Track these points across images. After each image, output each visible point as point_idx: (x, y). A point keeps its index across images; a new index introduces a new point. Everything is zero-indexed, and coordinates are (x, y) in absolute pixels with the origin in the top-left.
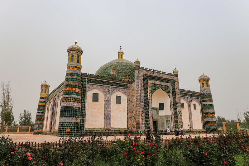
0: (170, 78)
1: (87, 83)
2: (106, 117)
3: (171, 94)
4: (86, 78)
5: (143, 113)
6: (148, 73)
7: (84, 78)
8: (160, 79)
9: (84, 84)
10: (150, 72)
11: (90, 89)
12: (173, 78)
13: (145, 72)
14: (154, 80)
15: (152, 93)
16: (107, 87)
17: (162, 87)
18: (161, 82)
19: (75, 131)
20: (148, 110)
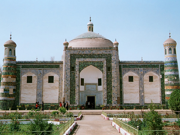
0: (105, 53)
1: (21, 69)
2: (38, 95)
3: (105, 69)
4: (20, 65)
5: (68, 91)
6: (76, 53)
7: (19, 65)
8: (92, 56)
9: (19, 70)
10: (78, 51)
11: (24, 73)
12: (109, 52)
13: (72, 52)
14: (84, 58)
15: (80, 71)
16: (39, 70)
17: (93, 64)
18: (92, 59)
19: (7, 106)
20: (75, 87)
